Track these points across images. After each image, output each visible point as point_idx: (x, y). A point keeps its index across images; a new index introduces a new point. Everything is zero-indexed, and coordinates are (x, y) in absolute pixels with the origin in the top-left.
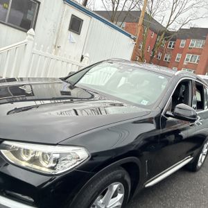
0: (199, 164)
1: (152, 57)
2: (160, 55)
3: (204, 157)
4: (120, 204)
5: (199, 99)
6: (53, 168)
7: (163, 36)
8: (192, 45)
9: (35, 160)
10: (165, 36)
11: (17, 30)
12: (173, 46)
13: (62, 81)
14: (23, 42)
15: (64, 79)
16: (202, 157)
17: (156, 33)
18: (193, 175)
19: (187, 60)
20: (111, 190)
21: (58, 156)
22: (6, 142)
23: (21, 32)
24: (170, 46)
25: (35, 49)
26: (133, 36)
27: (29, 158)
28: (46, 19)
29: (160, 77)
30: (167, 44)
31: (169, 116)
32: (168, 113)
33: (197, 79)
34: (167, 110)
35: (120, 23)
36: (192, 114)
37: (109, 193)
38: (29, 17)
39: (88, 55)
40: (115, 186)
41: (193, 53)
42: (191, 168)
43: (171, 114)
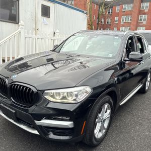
0: (147, 88)
1: (98, 24)
2: (103, 20)
3: (149, 83)
4: (109, 116)
5: (140, 47)
6: (75, 100)
7: (103, 6)
8: (125, 9)
9: (64, 98)
10: (105, 6)
11: (8, 23)
12: (111, 12)
13: (53, 52)
14: (18, 31)
15: (54, 51)
16: (148, 84)
17: (97, 5)
18: (144, 95)
19: (123, 20)
20: (104, 108)
21: (76, 93)
22: (46, 91)
23: (11, 24)
24: (109, 13)
25: (26, 34)
26: (85, 12)
27: (61, 97)
28: (25, 11)
29: (116, 38)
30: (106, 12)
31: (126, 61)
32: (125, 59)
33: (135, 34)
34: (125, 58)
35: (71, 2)
36: (140, 57)
37: (103, 110)
38: (13, 12)
39: (58, 31)
40: (106, 106)
41: (126, 15)
42: (142, 91)
43: (127, 59)
